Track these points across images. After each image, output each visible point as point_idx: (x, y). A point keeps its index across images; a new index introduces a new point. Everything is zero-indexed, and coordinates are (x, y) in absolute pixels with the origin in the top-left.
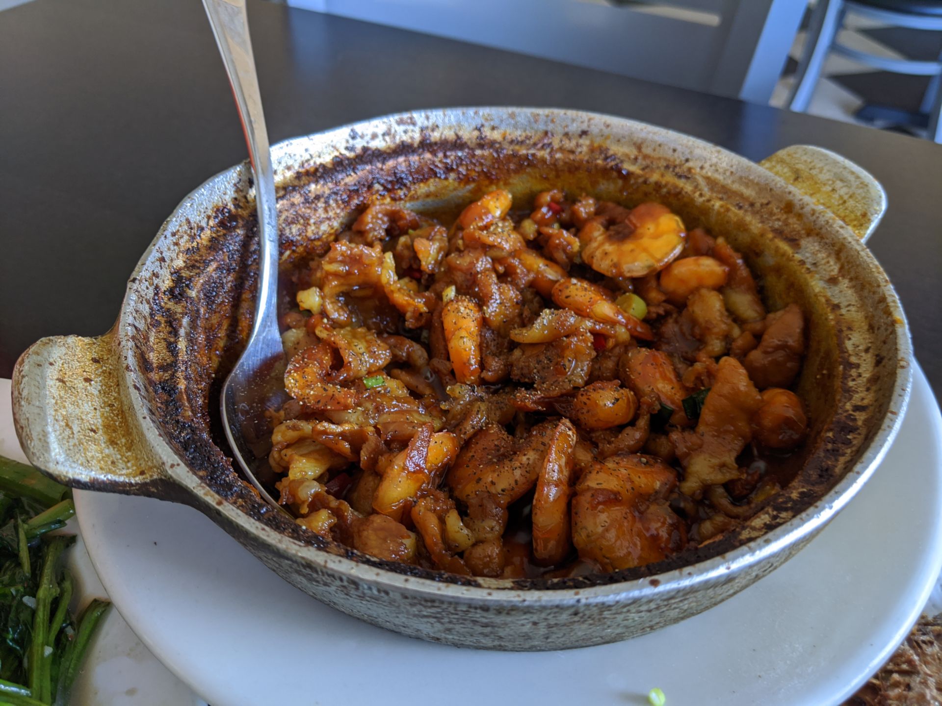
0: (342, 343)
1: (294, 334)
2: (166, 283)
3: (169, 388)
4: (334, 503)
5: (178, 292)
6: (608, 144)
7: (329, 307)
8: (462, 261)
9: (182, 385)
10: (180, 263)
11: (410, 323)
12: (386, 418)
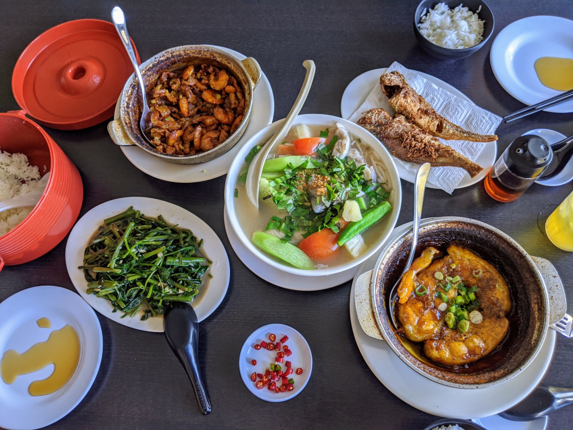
0: (161, 111)
1: (152, 108)
2: (126, 105)
3: (131, 127)
4: (162, 144)
5: (128, 107)
6: (213, 53)
7: (158, 102)
8: (183, 88)
9: (133, 126)
10: (127, 100)
11: (174, 104)
12: (170, 126)
